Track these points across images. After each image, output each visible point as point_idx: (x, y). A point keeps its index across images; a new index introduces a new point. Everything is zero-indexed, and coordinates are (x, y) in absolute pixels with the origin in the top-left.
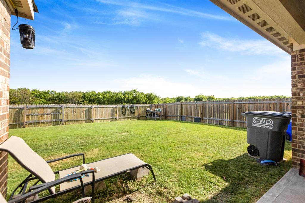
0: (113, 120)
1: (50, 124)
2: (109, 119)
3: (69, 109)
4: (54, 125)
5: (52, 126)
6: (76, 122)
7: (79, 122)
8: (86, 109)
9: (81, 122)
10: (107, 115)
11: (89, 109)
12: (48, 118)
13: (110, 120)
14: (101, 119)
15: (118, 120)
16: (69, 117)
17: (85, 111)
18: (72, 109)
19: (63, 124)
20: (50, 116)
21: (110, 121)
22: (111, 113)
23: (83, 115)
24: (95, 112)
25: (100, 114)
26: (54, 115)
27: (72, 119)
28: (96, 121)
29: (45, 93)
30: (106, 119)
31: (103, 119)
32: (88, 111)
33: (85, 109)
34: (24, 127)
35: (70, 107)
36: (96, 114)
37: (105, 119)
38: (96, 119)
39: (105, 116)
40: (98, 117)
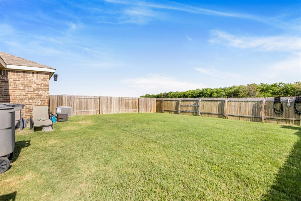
0: (255, 120)
1: (191, 114)
2: (248, 117)
3: (205, 102)
4: (194, 115)
5: (192, 116)
6: (210, 115)
7: (212, 115)
8: (220, 102)
9: (214, 116)
10: (246, 111)
11: (222, 104)
12: (190, 109)
13: (250, 119)
14: (237, 116)
15: (264, 121)
16: (204, 109)
17: (218, 105)
18: (207, 102)
19: (199, 116)
20: (192, 107)
21: (251, 121)
22: (253, 109)
23: (217, 108)
24: (230, 107)
25: (236, 110)
26: (194, 106)
27: (207, 112)
28: (230, 117)
29: (272, 86)
30: (244, 117)
31: (240, 117)
32: (222, 105)
33: (218, 103)
34: (178, 114)
35: (205, 101)
36: (230, 109)
37: (242, 117)
38: (230, 114)
39: (243, 113)
40: (233, 112)
